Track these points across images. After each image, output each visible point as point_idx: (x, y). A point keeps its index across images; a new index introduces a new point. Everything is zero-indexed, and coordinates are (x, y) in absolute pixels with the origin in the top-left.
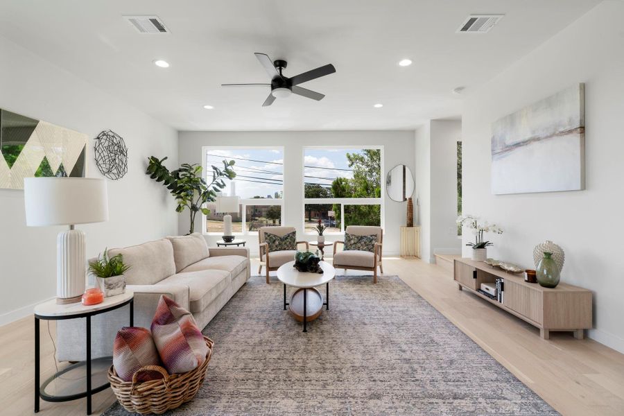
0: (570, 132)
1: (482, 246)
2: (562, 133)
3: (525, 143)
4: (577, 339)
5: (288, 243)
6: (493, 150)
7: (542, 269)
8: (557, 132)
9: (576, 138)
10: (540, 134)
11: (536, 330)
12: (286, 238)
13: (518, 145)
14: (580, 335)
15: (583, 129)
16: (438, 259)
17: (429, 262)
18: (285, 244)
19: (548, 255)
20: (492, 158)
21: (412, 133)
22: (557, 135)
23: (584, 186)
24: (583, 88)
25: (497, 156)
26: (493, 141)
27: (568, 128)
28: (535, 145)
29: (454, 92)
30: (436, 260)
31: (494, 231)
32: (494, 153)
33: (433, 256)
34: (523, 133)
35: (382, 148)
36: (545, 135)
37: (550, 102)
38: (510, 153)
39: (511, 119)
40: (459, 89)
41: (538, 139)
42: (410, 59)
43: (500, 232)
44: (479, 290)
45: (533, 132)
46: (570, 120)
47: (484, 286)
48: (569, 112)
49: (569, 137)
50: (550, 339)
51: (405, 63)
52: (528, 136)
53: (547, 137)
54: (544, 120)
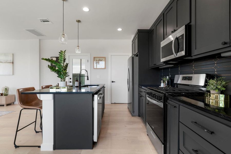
0: (10, 63)
4: (12, 105)
7: (5, 92)
9: (11, 64)
10: (2, 61)
11: (3, 105)
14: (13, 103)
15: (13, 63)
19: (6, 89)
22: (7, 63)
23: (13, 74)
24: (13, 55)
27: (10, 62)
46: (10, 61)
48: (10, 59)
49: (10, 64)
50: (7, 106)
53: (4, 62)
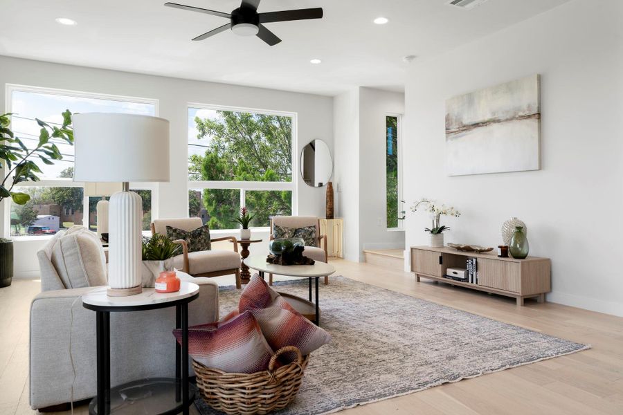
0: (529, 117)
1: (438, 231)
2: (522, 117)
3: (484, 123)
4: (540, 303)
5: (203, 241)
6: (447, 129)
8: (517, 116)
9: (534, 123)
10: (500, 116)
11: (513, 300)
12: (200, 234)
13: (476, 125)
14: (542, 299)
15: (539, 115)
16: (368, 256)
17: (358, 262)
18: (199, 242)
19: (518, 229)
20: (447, 137)
21: (329, 100)
22: (517, 119)
24: (540, 78)
25: (453, 135)
26: (448, 119)
27: (527, 113)
28: (495, 126)
29: (405, 60)
30: (365, 258)
31: (452, 214)
32: (448, 131)
33: (363, 253)
34: (482, 114)
35: (294, 116)
36: (505, 118)
37: (510, 87)
38: (468, 132)
39: (470, 99)
40: (411, 57)
41: (499, 121)
42: (386, 17)
43: (458, 214)
44: (445, 276)
45: (494, 113)
46: (529, 107)
47: (450, 272)
48: (527, 99)
49: (529, 121)
50: (524, 305)
51: (381, 21)
52: (488, 117)
53: (507, 120)
54: (504, 103)
